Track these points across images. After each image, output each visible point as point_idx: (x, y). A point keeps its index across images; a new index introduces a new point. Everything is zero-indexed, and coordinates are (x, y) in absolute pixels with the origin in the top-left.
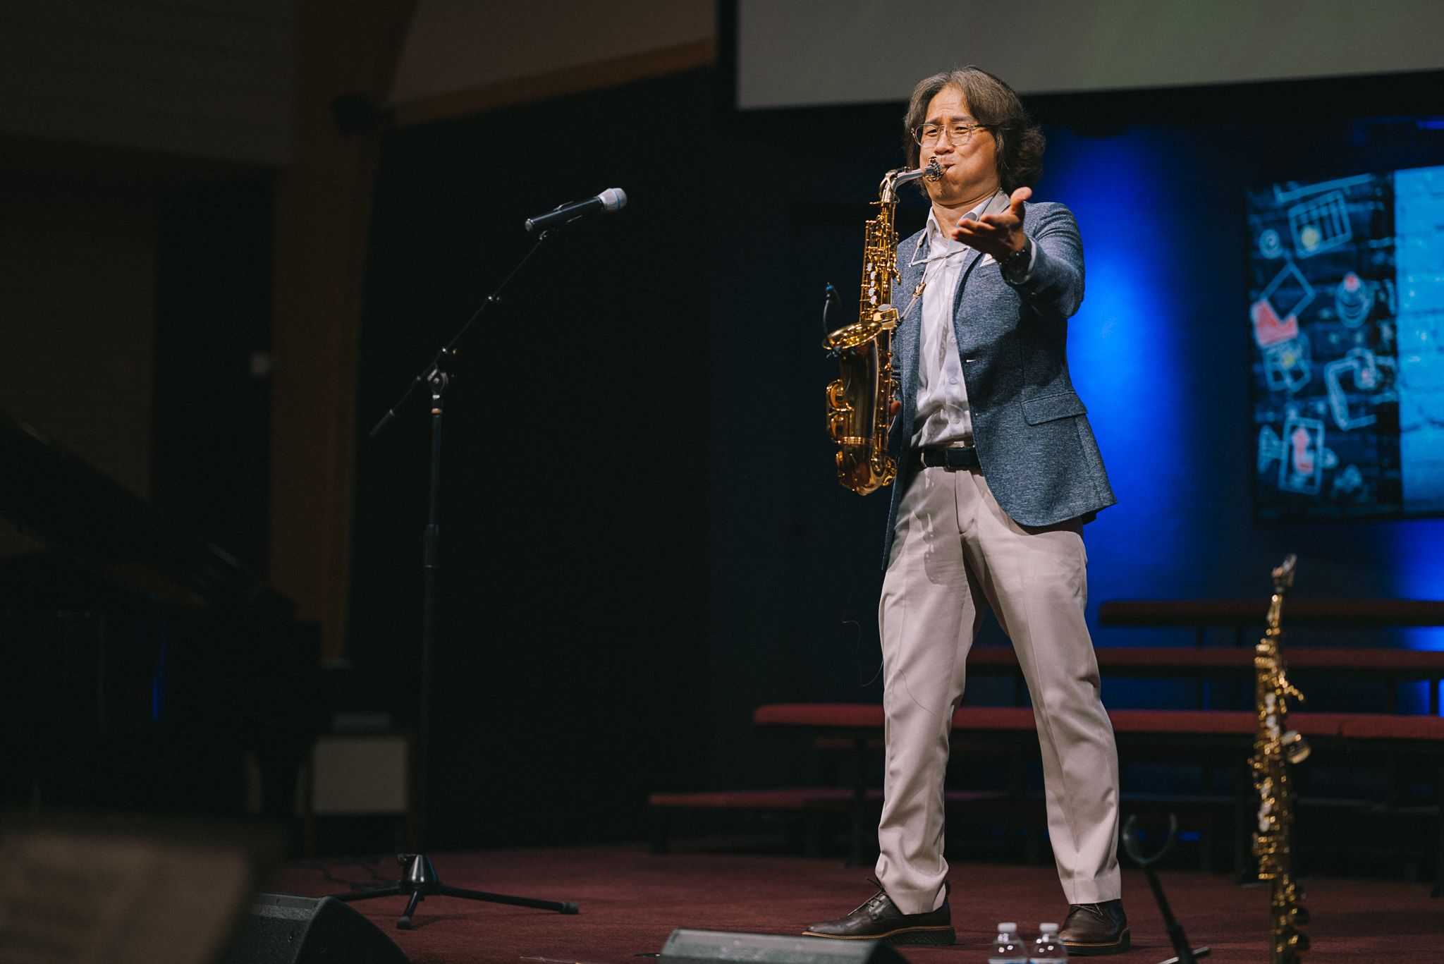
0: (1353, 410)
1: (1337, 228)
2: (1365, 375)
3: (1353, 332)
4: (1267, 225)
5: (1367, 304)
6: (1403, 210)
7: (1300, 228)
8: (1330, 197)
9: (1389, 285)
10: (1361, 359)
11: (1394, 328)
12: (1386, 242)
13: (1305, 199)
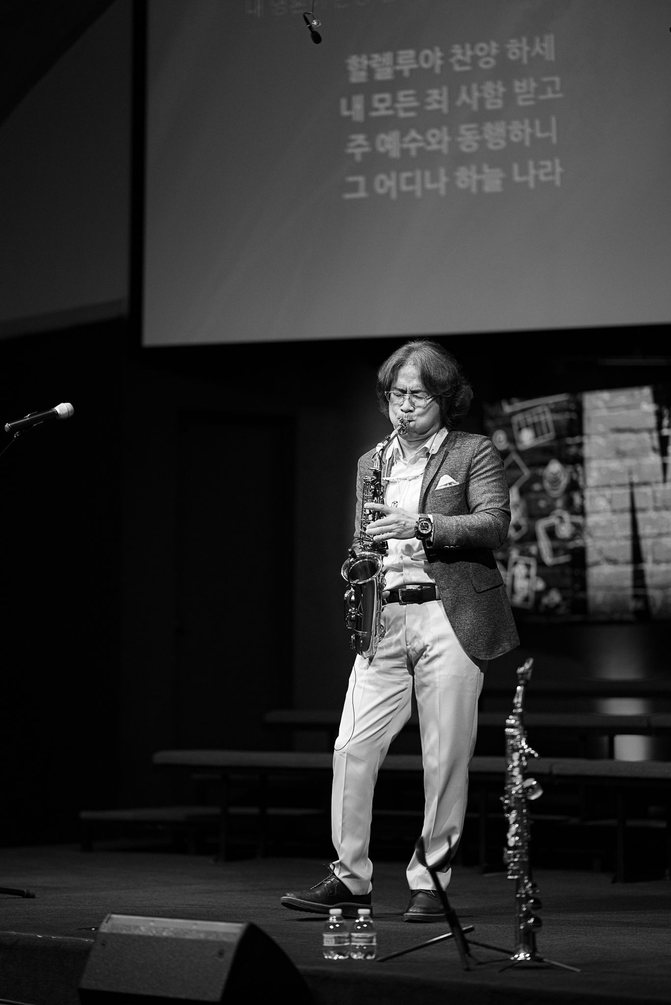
0: (555, 552)
1: (545, 429)
2: (563, 528)
3: (555, 499)
4: (498, 427)
5: (564, 481)
6: (589, 419)
7: (520, 429)
8: (540, 410)
9: (579, 469)
10: (561, 518)
11: (583, 497)
12: (577, 439)
13: (523, 411)
